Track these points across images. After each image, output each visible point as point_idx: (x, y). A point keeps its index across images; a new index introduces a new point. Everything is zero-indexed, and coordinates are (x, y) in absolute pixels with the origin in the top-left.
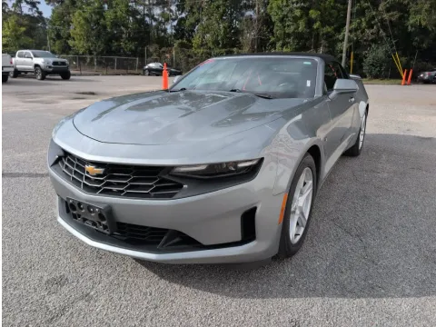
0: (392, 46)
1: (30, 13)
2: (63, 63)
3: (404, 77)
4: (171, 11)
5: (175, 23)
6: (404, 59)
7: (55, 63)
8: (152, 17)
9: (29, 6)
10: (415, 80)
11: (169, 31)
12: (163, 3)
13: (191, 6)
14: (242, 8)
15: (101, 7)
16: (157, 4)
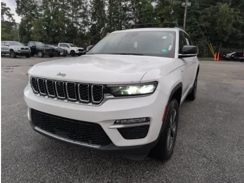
0: (208, 40)
1: (8, 20)
2: (27, 49)
3: (215, 56)
4: (88, 20)
5: (90, 26)
6: (215, 47)
7: (22, 49)
8: (77, 23)
9: (8, 17)
10: (223, 58)
11: (87, 31)
12: (83, 16)
13: (99, 18)
14: (126, 19)
15: (49, 18)
16: (80, 17)
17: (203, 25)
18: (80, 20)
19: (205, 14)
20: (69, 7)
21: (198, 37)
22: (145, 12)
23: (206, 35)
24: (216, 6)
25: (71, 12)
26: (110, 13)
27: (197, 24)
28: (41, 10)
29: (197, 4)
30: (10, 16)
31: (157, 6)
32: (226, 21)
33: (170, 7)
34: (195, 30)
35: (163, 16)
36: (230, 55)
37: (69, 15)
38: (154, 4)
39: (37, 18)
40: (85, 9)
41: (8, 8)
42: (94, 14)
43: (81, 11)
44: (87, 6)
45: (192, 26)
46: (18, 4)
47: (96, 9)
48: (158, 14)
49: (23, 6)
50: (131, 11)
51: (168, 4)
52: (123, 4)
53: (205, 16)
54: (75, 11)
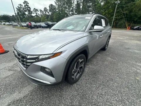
0: (125, 20)
3: (128, 28)
4: (74, 12)
6: (129, 23)
10: (132, 29)
12: (72, 11)
13: (78, 11)
14: (89, 11)
15: (60, 12)
16: (71, 11)
17: (125, 12)
18: (71, 13)
19: (127, 7)
20: (67, 8)
21: (121, 19)
22: (97, 7)
23: (125, 17)
24: (135, 2)
25: (67, 10)
26: (82, 9)
27: (122, 12)
28: (57, 9)
29: (124, 2)
30: (48, 13)
31: (103, 4)
32: (138, 9)
33: (109, 4)
34: (120, 15)
35: (105, 9)
36: (136, 27)
37: (67, 11)
38: (102, 4)
39: (56, 13)
40: (73, 8)
41: (48, 10)
42: (76, 10)
43: (71, 9)
44: (73, 7)
45: (119, 13)
46: (49, 8)
47: (77, 8)
48: (103, 8)
49: (51, 9)
50: (91, 7)
51: (109, 3)
52: (88, 4)
53: (127, 8)
54: (69, 9)
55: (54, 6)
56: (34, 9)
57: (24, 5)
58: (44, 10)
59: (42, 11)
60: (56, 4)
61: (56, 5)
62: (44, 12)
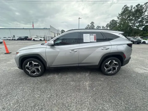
55: (115, 21)
56: (98, 26)
57: (90, 25)
58: (106, 26)
59: (104, 27)
60: (118, 18)
61: (118, 20)
62: (106, 28)
